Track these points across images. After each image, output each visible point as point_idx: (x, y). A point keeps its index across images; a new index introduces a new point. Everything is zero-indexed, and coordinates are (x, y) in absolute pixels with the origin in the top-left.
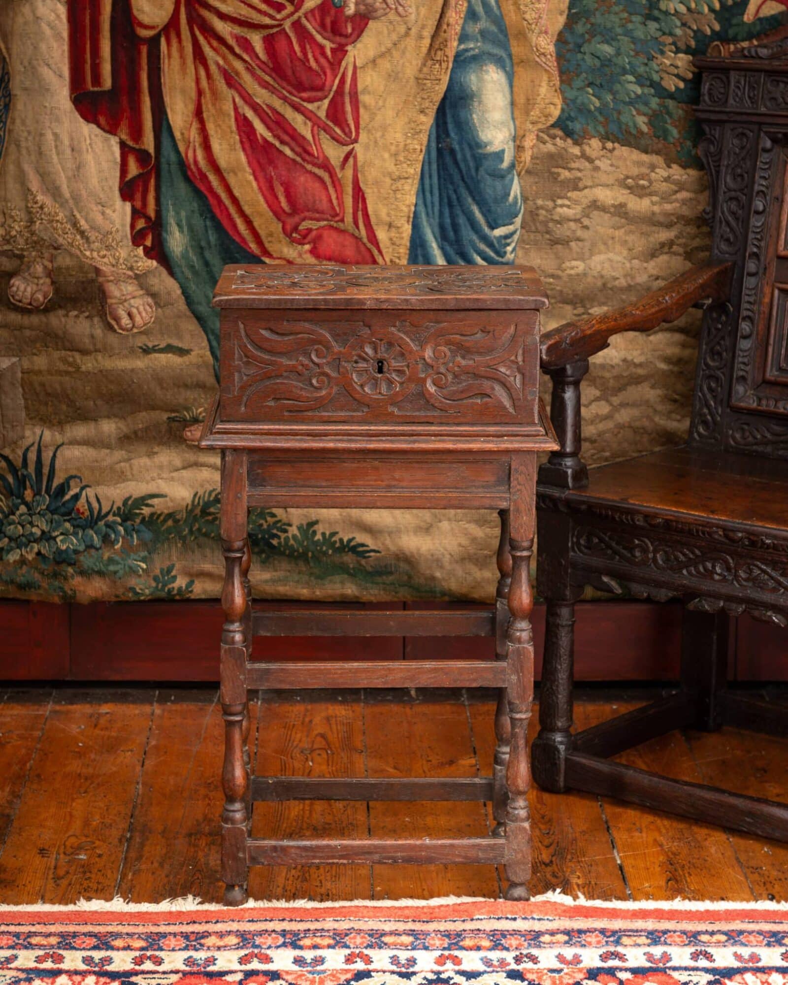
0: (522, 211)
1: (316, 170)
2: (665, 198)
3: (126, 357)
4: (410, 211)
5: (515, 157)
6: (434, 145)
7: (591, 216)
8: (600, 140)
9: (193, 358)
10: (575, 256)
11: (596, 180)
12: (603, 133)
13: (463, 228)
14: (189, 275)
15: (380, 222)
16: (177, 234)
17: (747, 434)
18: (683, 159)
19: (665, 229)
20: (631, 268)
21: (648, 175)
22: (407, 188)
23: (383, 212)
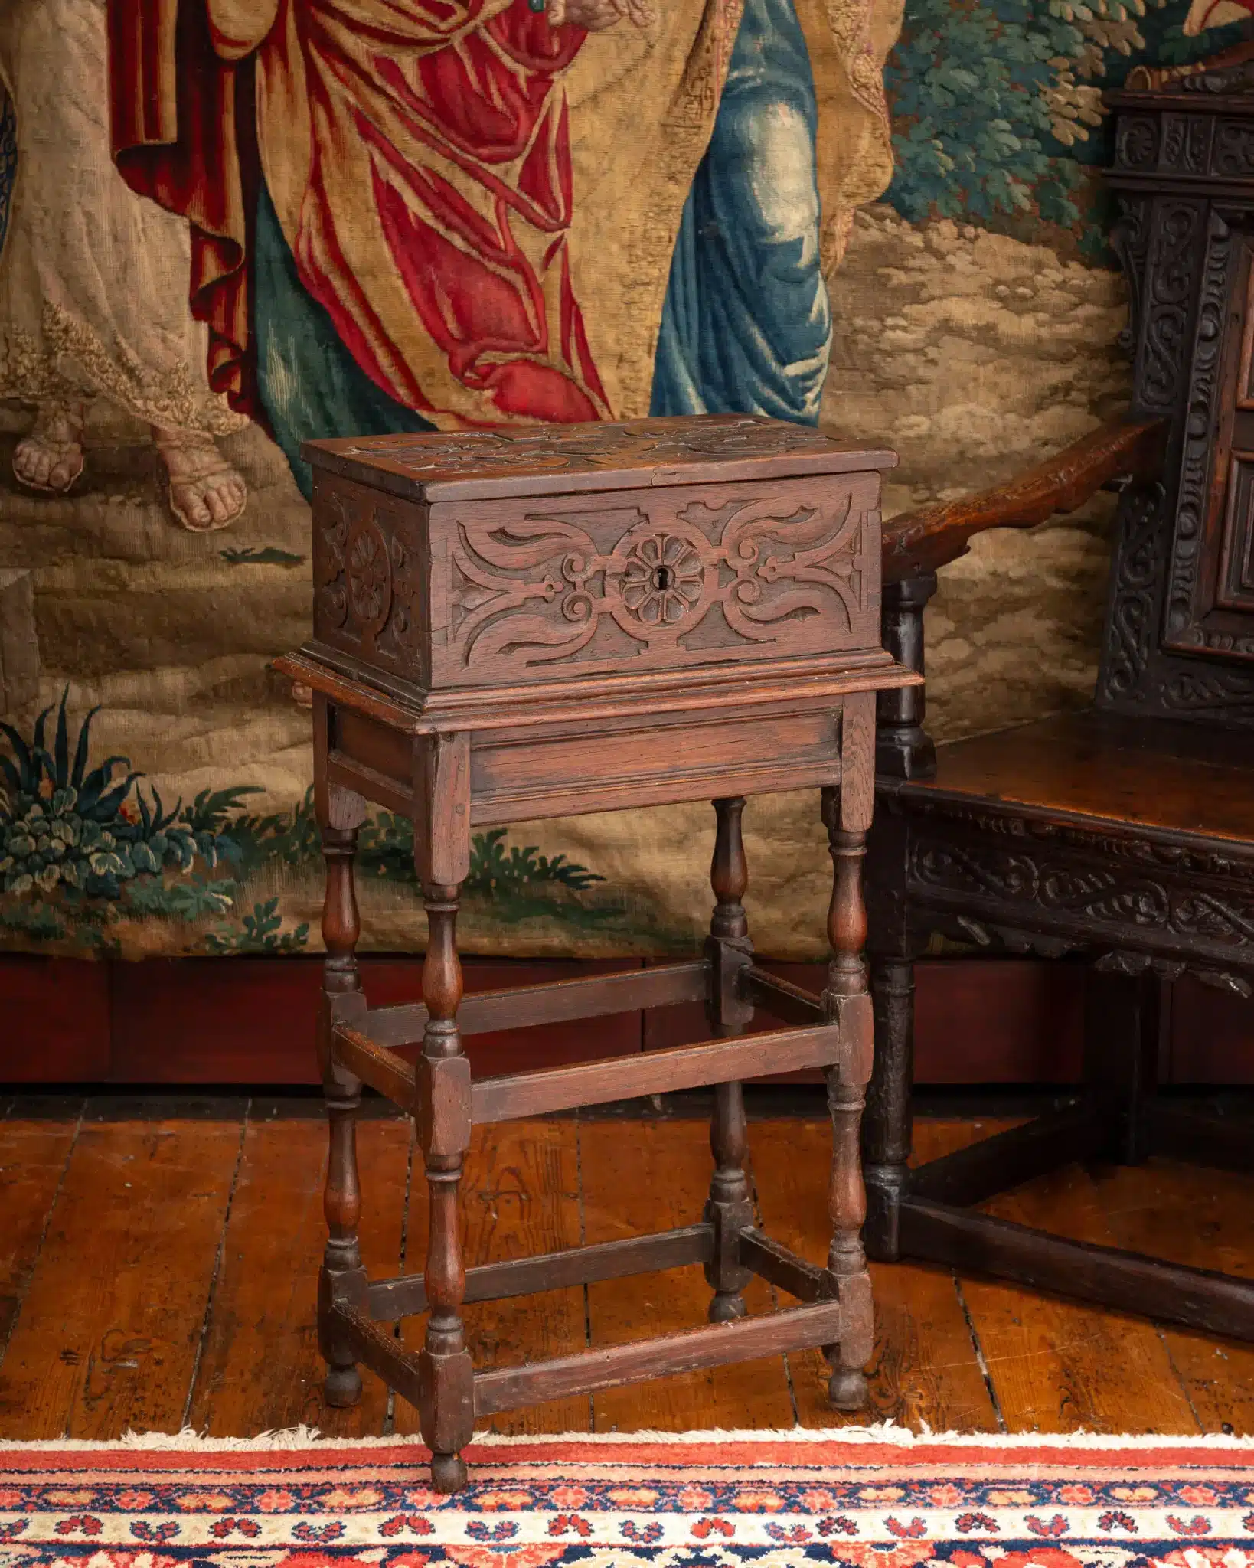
0: (831, 336)
1: (503, 272)
2: (1059, 315)
3: (201, 568)
4: (652, 336)
5: (819, 250)
6: (690, 231)
7: (941, 343)
8: (955, 224)
9: (306, 569)
10: (915, 407)
11: (948, 287)
12: (960, 211)
13: (737, 363)
14: (301, 438)
15: (605, 354)
16: (282, 373)
17: (1189, 691)
18: (1088, 254)
19: (1058, 365)
20: (1005, 427)
21: (1031, 278)
22: (647, 299)
23: (610, 339)
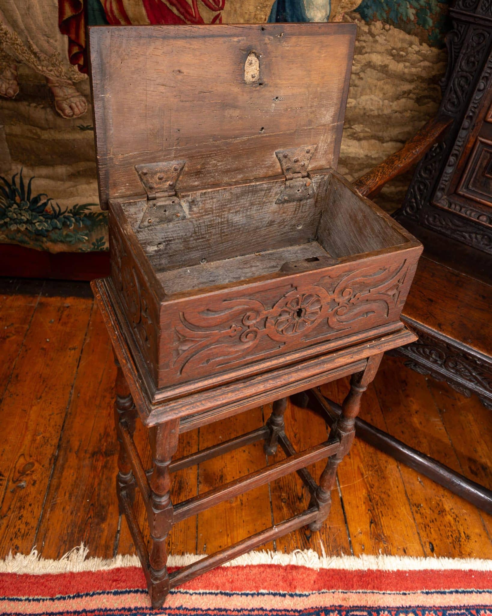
2: (413, 64)
3: (69, 132)
6: (274, 16)
7: (366, 71)
8: (382, 23)
10: (351, 95)
11: (374, 49)
12: (385, 18)
17: (437, 220)
18: (431, 41)
19: (408, 83)
20: (383, 105)
21: (407, 48)
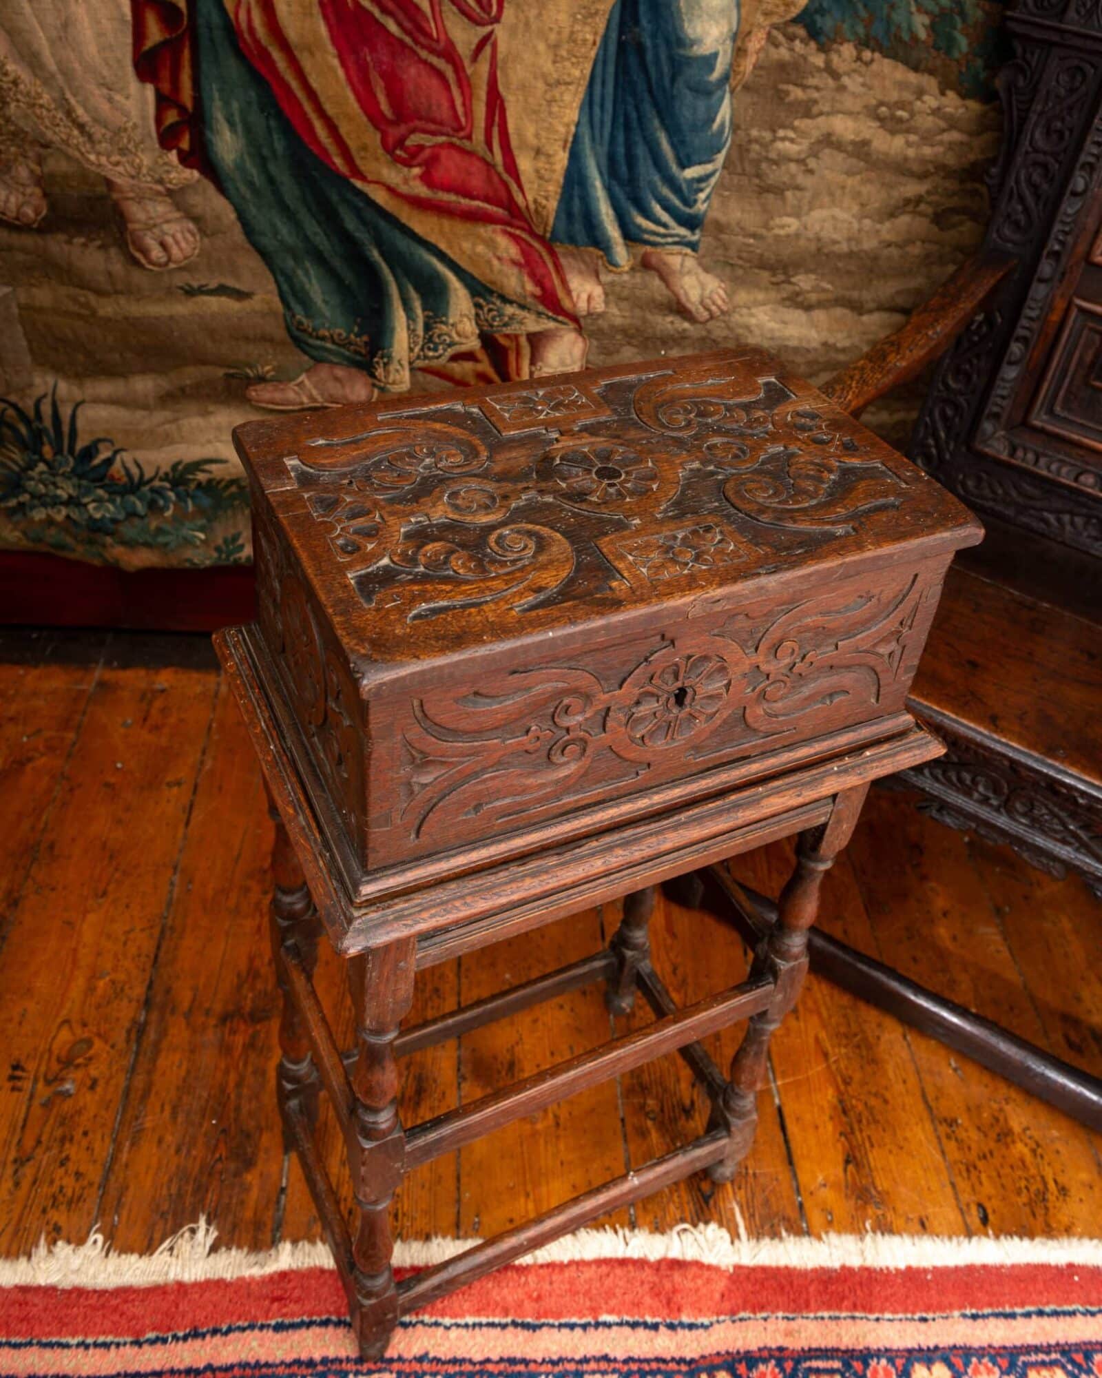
0: (728, 145)
1: (434, 60)
2: (927, 138)
3: (160, 300)
4: (568, 133)
5: (731, 65)
6: (614, 35)
7: (820, 155)
8: (856, 47)
9: (256, 303)
10: (789, 210)
11: (837, 105)
12: (862, 36)
13: (641, 162)
14: (248, 195)
15: (524, 144)
16: (227, 135)
17: (984, 484)
18: (966, 85)
19: (915, 181)
20: (859, 231)
21: (911, 103)
22: (567, 98)
23: (530, 131)
